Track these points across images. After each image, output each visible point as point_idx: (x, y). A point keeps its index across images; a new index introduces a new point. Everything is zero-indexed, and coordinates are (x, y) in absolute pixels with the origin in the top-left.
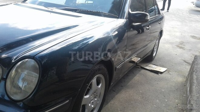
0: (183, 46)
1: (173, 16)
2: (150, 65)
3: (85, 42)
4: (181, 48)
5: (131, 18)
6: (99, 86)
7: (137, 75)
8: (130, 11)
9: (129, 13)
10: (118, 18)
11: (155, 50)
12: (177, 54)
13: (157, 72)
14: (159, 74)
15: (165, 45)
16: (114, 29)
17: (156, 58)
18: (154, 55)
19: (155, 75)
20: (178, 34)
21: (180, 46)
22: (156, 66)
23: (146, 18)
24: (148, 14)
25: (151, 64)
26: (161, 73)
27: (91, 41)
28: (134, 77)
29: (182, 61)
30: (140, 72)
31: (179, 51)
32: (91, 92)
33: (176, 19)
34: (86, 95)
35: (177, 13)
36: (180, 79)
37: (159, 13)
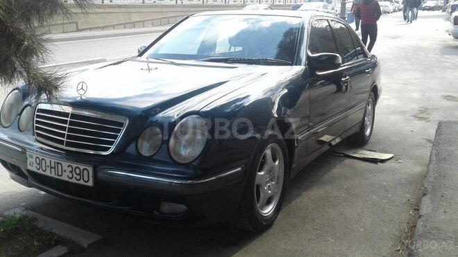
0: (425, 116)
1: (406, 62)
2: (361, 152)
3: (238, 104)
4: (421, 119)
5: (313, 64)
6: (277, 163)
7: (338, 166)
8: (310, 54)
9: (308, 58)
10: (292, 65)
11: (368, 123)
12: (415, 130)
13: (375, 161)
14: (379, 164)
15: (390, 116)
16: (282, 84)
17: (372, 139)
18: (368, 133)
19: (372, 165)
20: (416, 95)
21: (420, 115)
22: (373, 153)
23: (336, 62)
24: (338, 55)
25: (363, 149)
26: (383, 161)
27: (247, 103)
28: (332, 169)
29: (424, 141)
30: (343, 163)
31: (418, 125)
32: (266, 167)
33: (412, 68)
34: (259, 171)
35: (415, 56)
36: (418, 169)
37: (366, 56)
